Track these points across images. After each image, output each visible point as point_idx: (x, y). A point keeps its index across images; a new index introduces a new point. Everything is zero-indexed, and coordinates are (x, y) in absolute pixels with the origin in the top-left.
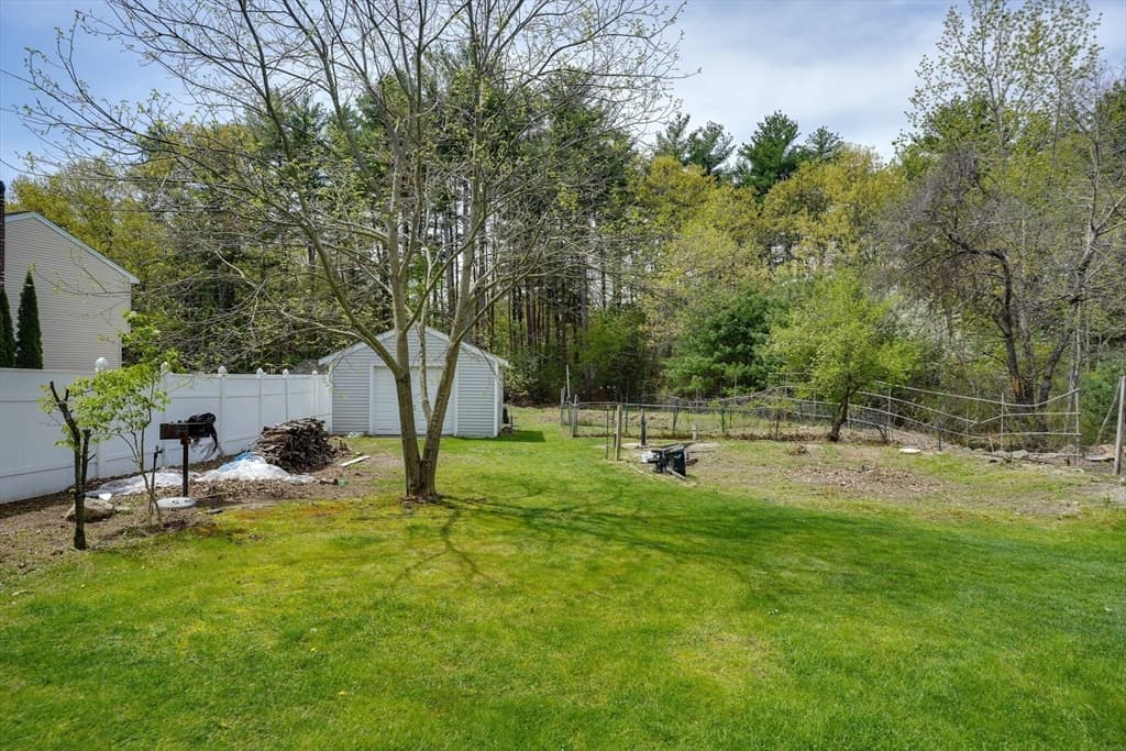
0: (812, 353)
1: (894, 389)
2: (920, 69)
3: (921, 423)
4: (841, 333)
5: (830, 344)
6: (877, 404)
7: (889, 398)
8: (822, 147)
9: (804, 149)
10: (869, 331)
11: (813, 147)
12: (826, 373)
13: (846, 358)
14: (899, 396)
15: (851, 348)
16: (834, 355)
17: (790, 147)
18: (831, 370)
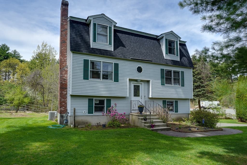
0: (14, 99)
1: (27, 105)
2: (33, 52)
3: (31, 110)
4: (19, 96)
5: (16, 98)
6: (24, 107)
7: (26, 106)
8: (15, 54)
9: (11, 54)
10: (23, 96)
11: (13, 53)
12: (16, 102)
13: (19, 100)
14: (28, 106)
15: (20, 99)
16: (17, 100)
17: (8, 52)
18: (17, 102)
